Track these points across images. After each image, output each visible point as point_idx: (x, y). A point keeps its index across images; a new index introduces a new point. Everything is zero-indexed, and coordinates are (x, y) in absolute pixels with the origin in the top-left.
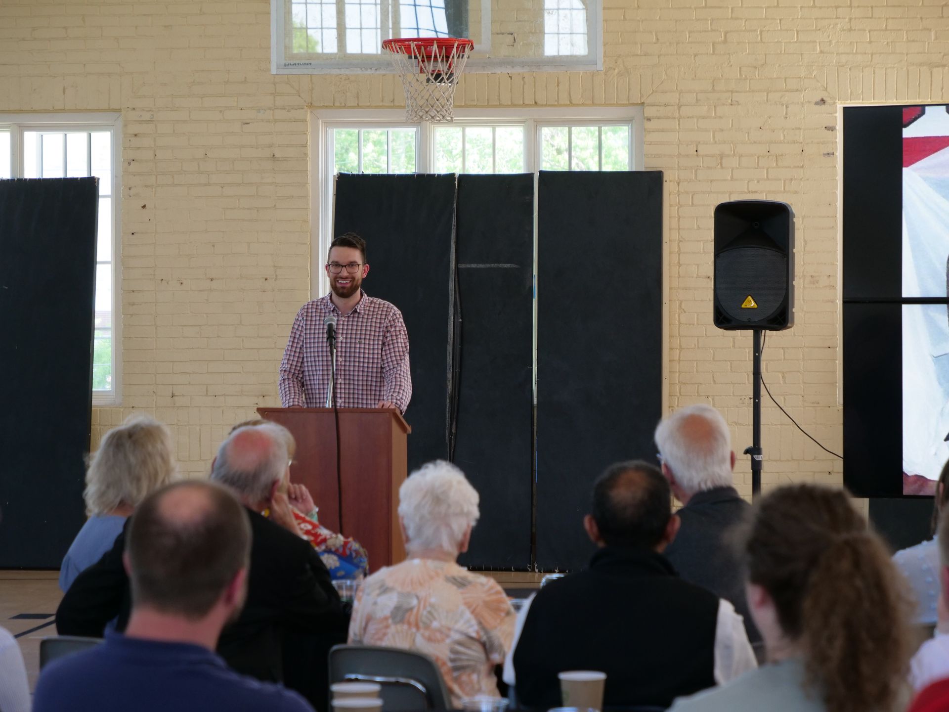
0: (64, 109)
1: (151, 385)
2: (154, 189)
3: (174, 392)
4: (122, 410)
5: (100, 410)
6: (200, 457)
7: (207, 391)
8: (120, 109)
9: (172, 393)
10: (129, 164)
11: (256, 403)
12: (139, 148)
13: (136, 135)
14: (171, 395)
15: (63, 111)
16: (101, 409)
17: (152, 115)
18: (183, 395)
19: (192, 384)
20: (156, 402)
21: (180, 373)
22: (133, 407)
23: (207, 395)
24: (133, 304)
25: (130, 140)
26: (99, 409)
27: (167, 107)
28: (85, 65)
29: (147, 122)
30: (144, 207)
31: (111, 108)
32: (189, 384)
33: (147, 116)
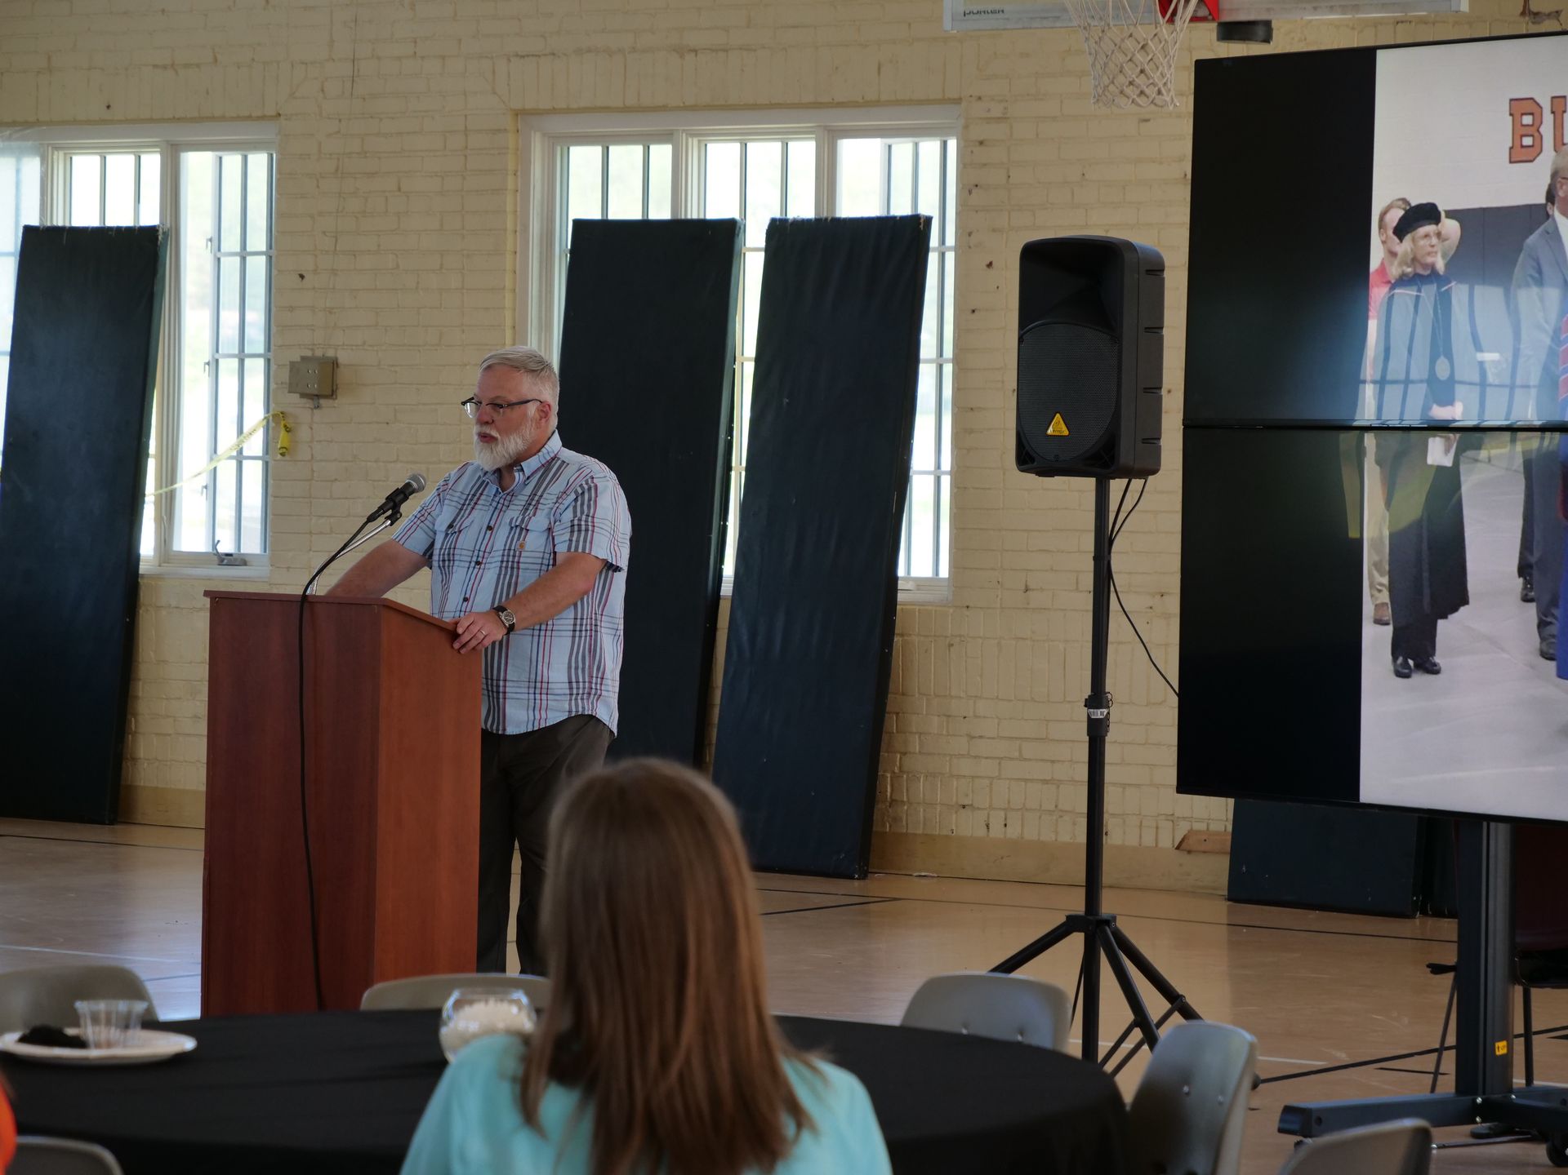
0: (879, 101)
1: (995, 570)
2: (1005, 235)
3: (1028, 584)
4: (951, 610)
5: (919, 610)
6: (1065, 697)
7: (1077, 583)
8: (960, 99)
9: (1026, 586)
10: (970, 192)
11: (1150, 605)
12: (985, 165)
13: (981, 143)
14: (1023, 588)
15: (877, 103)
16: (922, 608)
17: (1005, 108)
18: (1042, 589)
19: (1056, 571)
20: (1001, 599)
21: (1037, 551)
22: (968, 607)
23: (1077, 589)
24: (971, 431)
25: (972, 152)
26: (917, 608)
27: (1028, 95)
28: (910, 24)
29: (999, 120)
30: (990, 265)
31: (946, 97)
32: (1052, 570)
33: (997, 111)
